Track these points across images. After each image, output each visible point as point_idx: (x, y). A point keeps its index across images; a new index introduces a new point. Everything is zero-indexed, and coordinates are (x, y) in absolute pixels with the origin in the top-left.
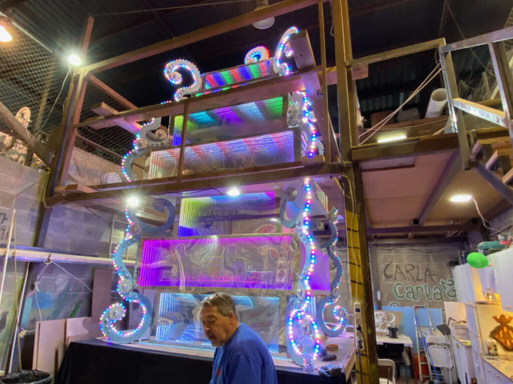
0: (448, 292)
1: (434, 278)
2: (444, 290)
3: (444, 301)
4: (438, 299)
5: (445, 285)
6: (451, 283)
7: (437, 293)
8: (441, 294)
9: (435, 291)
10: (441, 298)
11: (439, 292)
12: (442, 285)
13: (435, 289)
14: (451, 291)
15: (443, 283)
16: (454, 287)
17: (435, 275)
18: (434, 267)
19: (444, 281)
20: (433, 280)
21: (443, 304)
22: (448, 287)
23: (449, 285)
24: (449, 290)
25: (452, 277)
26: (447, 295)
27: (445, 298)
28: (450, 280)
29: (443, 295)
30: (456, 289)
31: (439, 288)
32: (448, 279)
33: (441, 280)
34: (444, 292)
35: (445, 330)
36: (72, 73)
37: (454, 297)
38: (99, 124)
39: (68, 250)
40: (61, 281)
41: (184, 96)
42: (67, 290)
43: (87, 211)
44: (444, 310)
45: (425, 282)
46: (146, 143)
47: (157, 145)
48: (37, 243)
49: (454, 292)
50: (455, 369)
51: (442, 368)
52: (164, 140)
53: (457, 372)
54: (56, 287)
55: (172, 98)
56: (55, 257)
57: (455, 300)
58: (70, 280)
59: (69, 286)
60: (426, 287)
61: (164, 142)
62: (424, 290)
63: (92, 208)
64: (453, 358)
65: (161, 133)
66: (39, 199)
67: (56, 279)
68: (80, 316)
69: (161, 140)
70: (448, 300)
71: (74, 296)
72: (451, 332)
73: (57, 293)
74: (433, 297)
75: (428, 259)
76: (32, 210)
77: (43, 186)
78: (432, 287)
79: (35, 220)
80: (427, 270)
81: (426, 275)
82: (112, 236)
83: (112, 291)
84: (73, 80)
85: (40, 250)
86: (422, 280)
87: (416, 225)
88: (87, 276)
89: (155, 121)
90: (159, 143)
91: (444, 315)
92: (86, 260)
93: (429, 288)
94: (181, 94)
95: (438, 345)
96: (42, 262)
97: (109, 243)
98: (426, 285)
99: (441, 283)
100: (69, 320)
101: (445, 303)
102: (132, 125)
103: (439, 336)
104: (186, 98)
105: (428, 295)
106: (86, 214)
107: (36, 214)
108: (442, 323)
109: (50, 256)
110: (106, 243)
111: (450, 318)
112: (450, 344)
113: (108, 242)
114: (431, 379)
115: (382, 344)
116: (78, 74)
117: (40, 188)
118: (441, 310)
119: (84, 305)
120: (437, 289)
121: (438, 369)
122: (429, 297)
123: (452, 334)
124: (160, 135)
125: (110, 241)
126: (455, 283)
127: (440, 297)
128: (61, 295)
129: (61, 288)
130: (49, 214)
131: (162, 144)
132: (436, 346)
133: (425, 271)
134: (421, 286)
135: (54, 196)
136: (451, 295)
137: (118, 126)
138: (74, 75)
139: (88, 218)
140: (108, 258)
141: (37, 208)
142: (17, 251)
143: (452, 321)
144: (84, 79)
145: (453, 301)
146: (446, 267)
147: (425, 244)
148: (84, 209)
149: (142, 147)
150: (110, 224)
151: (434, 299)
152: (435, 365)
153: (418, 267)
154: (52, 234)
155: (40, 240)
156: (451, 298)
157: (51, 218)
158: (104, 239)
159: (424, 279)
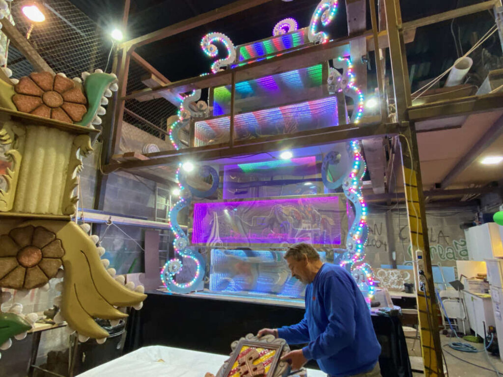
0: (460, 252)
1: (447, 239)
2: (457, 250)
3: (457, 259)
4: (451, 258)
5: (458, 245)
6: (463, 243)
7: (450, 253)
8: (453, 253)
9: (447, 251)
10: (454, 258)
11: (451, 251)
12: (454, 246)
13: (448, 249)
14: (463, 251)
15: (456, 244)
16: (466, 247)
17: (448, 236)
18: (447, 229)
19: (456, 241)
20: (447, 242)
21: (455, 262)
22: (461, 247)
23: (462, 245)
24: (462, 250)
25: (464, 238)
26: (459, 255)
27: (457, 257)
28: (462, 241)
29: (455, 255)
30: (468, 249)
31: (451, 248)
32: (461, 240)
33: (454, 241)
34: (457, 252)
35: (458, 285)
36: (116, 48)
37: (465, 256)
38: (145, 96)
39: (122, 213)
40: (118, 241)
41: (221, 68)
42: (123, 250)
43: (135, 179)
44: (456, 268)
45: (438, 243)
46: (190, 114)
47: (199, 115)
48: (97, 206)
49: (466, 253)
50: (467, 320)
51: (456, 320)
52: (205, 110)
53: (469, 323)
54: (114, 246)
55: (210, 71)
56: (115, 219)
57: (468, 259)
58: (125, 240)
59: (124, 246)
60: (440, 248)
61: (205, 112)
62: (437, 251)
63: (139, 176)
64: (466, 310)
65: (202, 104)
66: (96, 167)
67: (114, 240)
68: (135, 272)
69: (202, 111)
70: (460, 259)
71: (130, 254)
72: (465, 287)
73: (115, 252)
74: (445, 256)
75: (442, 221)
76: (91, 177)
77: (98, 155)
78: (445, 248)
79: (94, 186)
80: (441, 232)
81: (439, 237)
82: (157, 203)
83: (160, 251)
84: (116, 55)
85: (101, 213)
86: (435, 241)
87: (438, 189)
88: (139, 237)
89: (196, 93)
90: (201, 114)
91: (456, 273)
92: (139, 222)
93: (441, 248)
94: (218, 66)
95: (451, 299)
96: (104, 224)
97: (155, 208)
98: (439, 246)
99: (454, 244)
100: (128, 275)
101: (458, 262)
102: (176, 97)
103: (453, 292)
104: (222, 70)
105: (441, 255)
106: (134, 181)
107: (94, 181)
108: (454, 280)
109: (110, 218)
110: (152, 208)
111: (462, 275)
112: (462, 297)
113: (153, 207)
114: (445, 329)
115: (401, 298)
116: (121, 48)
117: (95, 157)
118: (453, 268)
119: (138, 262)
120: (450, 249)
121: (452, 320)
122: (442, 257)
123: (465, 289)
124: (201, 106)
125: (155, 206)
126: (467, 243)
127: (452, 256)
128: (118, 253)
129: (118, 247)
130: (106, 180)
131: (204, 115)
132: (449, 299)
133: (438, 232)
134: (435, 246)
135: (110, 164)
136: (463, 254)
137: (163, 98)
138: (118, 49)
139: (136, 185)
140: (155, 221)
141: (95, 175)
142: (85, 213)
143: (463, 278)
144: (129, 53)
145: (465, 259)
146: (459, 229)
147: (440, 209)
148: (132, 177)
149: (186, 118)
150: (154, 191)
151: (446, 258)
152: (449, 317)
153: (432, 229)
154: (108, 199)
155: (100, 204)
156: (463, 257)
157: (108, 185)
158: (150, 205)
159: (437, 240)
